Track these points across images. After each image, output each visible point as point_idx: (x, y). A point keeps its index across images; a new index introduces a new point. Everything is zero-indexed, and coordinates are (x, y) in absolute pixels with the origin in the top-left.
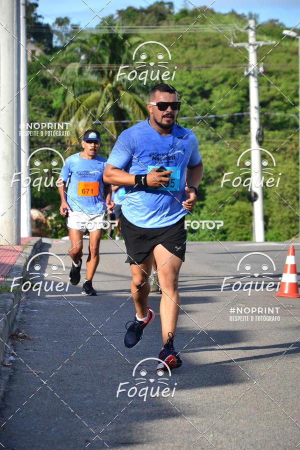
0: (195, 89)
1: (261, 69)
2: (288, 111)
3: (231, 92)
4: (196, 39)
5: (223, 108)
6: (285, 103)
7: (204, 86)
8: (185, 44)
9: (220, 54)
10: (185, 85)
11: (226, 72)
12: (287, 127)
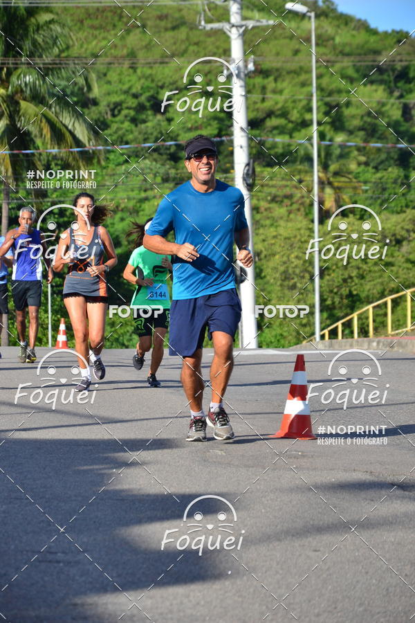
0: (143, 99)
1: (251, 67)
2: (296, 134)
5: (189, 129)
6: (290, 121)
7: (158, 93)
8: (127, 24)
9: (182, 41)
10: (126, 92)
12: (294, 161)
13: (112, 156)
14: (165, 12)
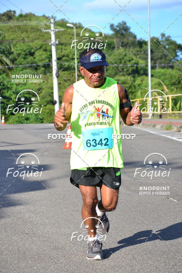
0: (27, 52)
1: (57, 42)
3: (44, 53)
4: (27, 28)
5: (40, 61)
6: (69, 58)
7: (31, 50)
8: (22, 30)
9: (38, 35)
10: (22, 50)
11: (41, 44)
12: (71, 70)
13: (18, 69)
14: (33, 27)
